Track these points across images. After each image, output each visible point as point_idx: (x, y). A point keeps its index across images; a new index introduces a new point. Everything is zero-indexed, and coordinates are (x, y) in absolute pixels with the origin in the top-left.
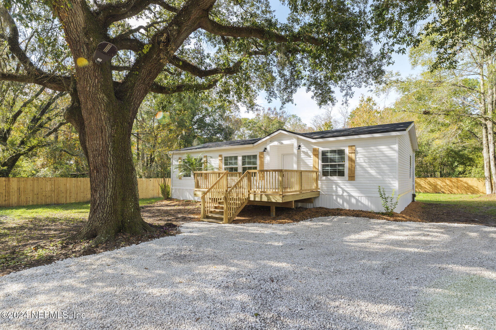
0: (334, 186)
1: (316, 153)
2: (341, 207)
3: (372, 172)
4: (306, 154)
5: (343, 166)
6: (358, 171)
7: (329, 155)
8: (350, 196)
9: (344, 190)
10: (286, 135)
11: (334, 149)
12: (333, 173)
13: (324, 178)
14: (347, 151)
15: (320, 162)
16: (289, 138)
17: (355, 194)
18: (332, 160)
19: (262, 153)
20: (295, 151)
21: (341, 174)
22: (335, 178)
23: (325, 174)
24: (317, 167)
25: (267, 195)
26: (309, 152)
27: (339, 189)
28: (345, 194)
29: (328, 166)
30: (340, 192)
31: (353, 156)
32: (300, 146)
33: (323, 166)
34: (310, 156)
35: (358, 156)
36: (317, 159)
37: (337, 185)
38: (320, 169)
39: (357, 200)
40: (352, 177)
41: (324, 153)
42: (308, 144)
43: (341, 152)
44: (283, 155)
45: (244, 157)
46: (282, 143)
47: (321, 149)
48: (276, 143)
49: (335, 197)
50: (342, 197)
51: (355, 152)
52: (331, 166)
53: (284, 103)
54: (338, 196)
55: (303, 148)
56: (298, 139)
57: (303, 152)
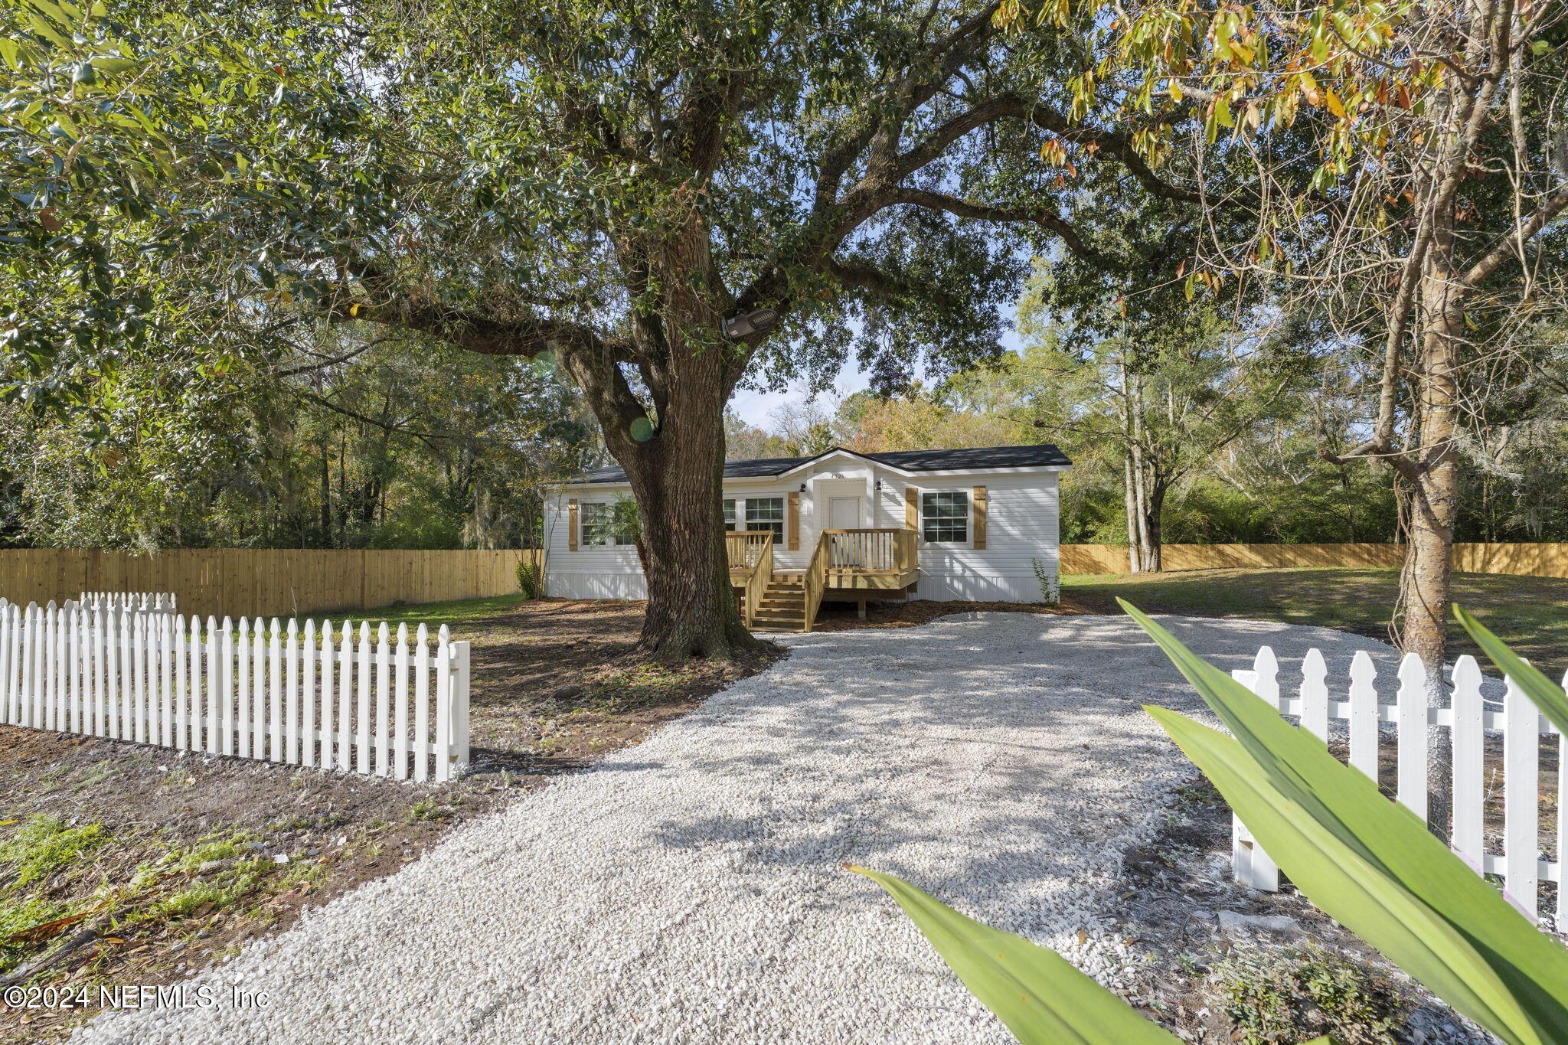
0: (947, 560)
1: (911, 497)
2: (960, 598)
3: (1014, 531)
4: (892, 498)
5: (964, 522)
6: (992, 531)
7: (938, 503)
8: (977, 576)
9: (964, 567)
10: (848, 459)
11: (947, 491)
12: (946, 536)
13: (928, 544)
14: (971, 494)
15: (920, 515)
16: (856, 466)
17: (984, 572)
18: (943, 512)
19: (795, 495)
20: (870, 492)
21: (960, 537)
22: (949, 545)
23: (929, 537)
24: (913, 523)
25: (868, 578)
26: (897, 495)
27: (956, 565)
28: (968, 573)
29: (934, 521)
30: (958, 568)
31: (981, 504)
32: (879, 483)
33: (926, 523)
34: (899, 504)
35: (991, 504)
36: (913, 508)
37: (952, 557)
38: (920, 527)
39: (989, 584)
40: (980, 544)
41: (927, 498)
42: (895, 480)
43: (961, 498)
44: (832, 500)
45: (750, 503)
46: (841, 477)
47: (922, 491)
48: (827, 476)
49: (948, 580)
50: (962, 578)
51: (985, 498)
52: (942, 522)
53: (815, 391)
54: (954, 577)
55: (886, 488)
56: (876, 470)
57: (886, 495)
